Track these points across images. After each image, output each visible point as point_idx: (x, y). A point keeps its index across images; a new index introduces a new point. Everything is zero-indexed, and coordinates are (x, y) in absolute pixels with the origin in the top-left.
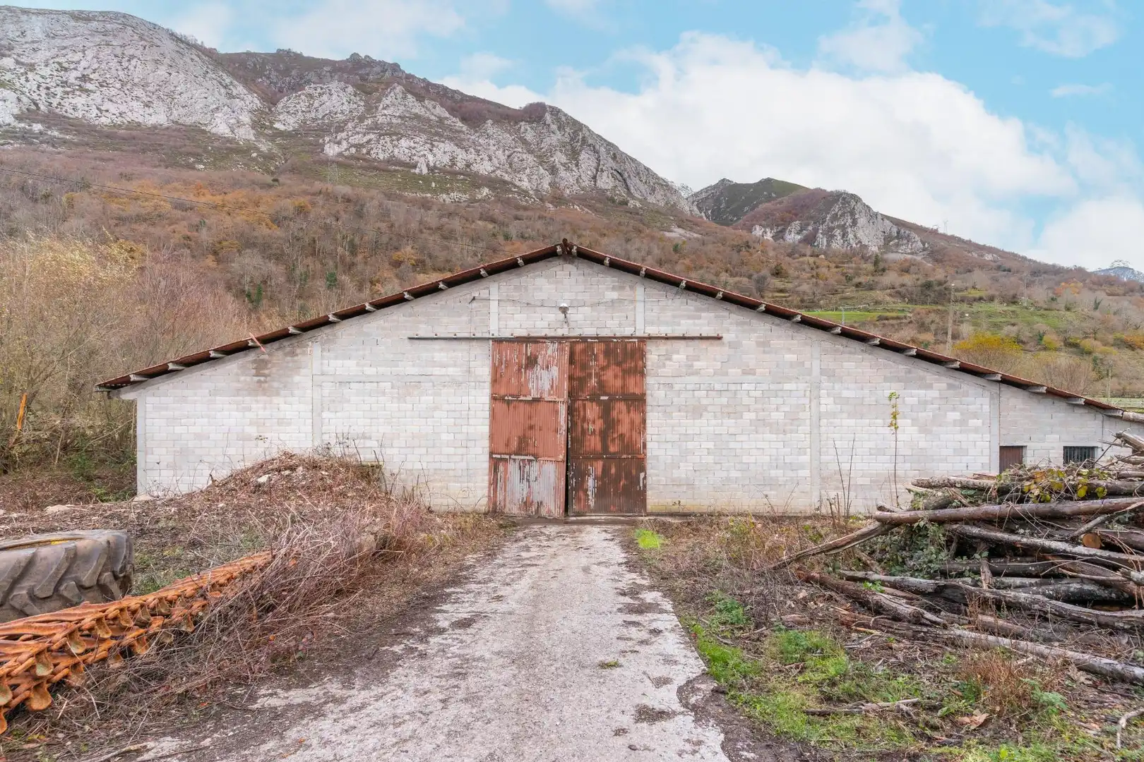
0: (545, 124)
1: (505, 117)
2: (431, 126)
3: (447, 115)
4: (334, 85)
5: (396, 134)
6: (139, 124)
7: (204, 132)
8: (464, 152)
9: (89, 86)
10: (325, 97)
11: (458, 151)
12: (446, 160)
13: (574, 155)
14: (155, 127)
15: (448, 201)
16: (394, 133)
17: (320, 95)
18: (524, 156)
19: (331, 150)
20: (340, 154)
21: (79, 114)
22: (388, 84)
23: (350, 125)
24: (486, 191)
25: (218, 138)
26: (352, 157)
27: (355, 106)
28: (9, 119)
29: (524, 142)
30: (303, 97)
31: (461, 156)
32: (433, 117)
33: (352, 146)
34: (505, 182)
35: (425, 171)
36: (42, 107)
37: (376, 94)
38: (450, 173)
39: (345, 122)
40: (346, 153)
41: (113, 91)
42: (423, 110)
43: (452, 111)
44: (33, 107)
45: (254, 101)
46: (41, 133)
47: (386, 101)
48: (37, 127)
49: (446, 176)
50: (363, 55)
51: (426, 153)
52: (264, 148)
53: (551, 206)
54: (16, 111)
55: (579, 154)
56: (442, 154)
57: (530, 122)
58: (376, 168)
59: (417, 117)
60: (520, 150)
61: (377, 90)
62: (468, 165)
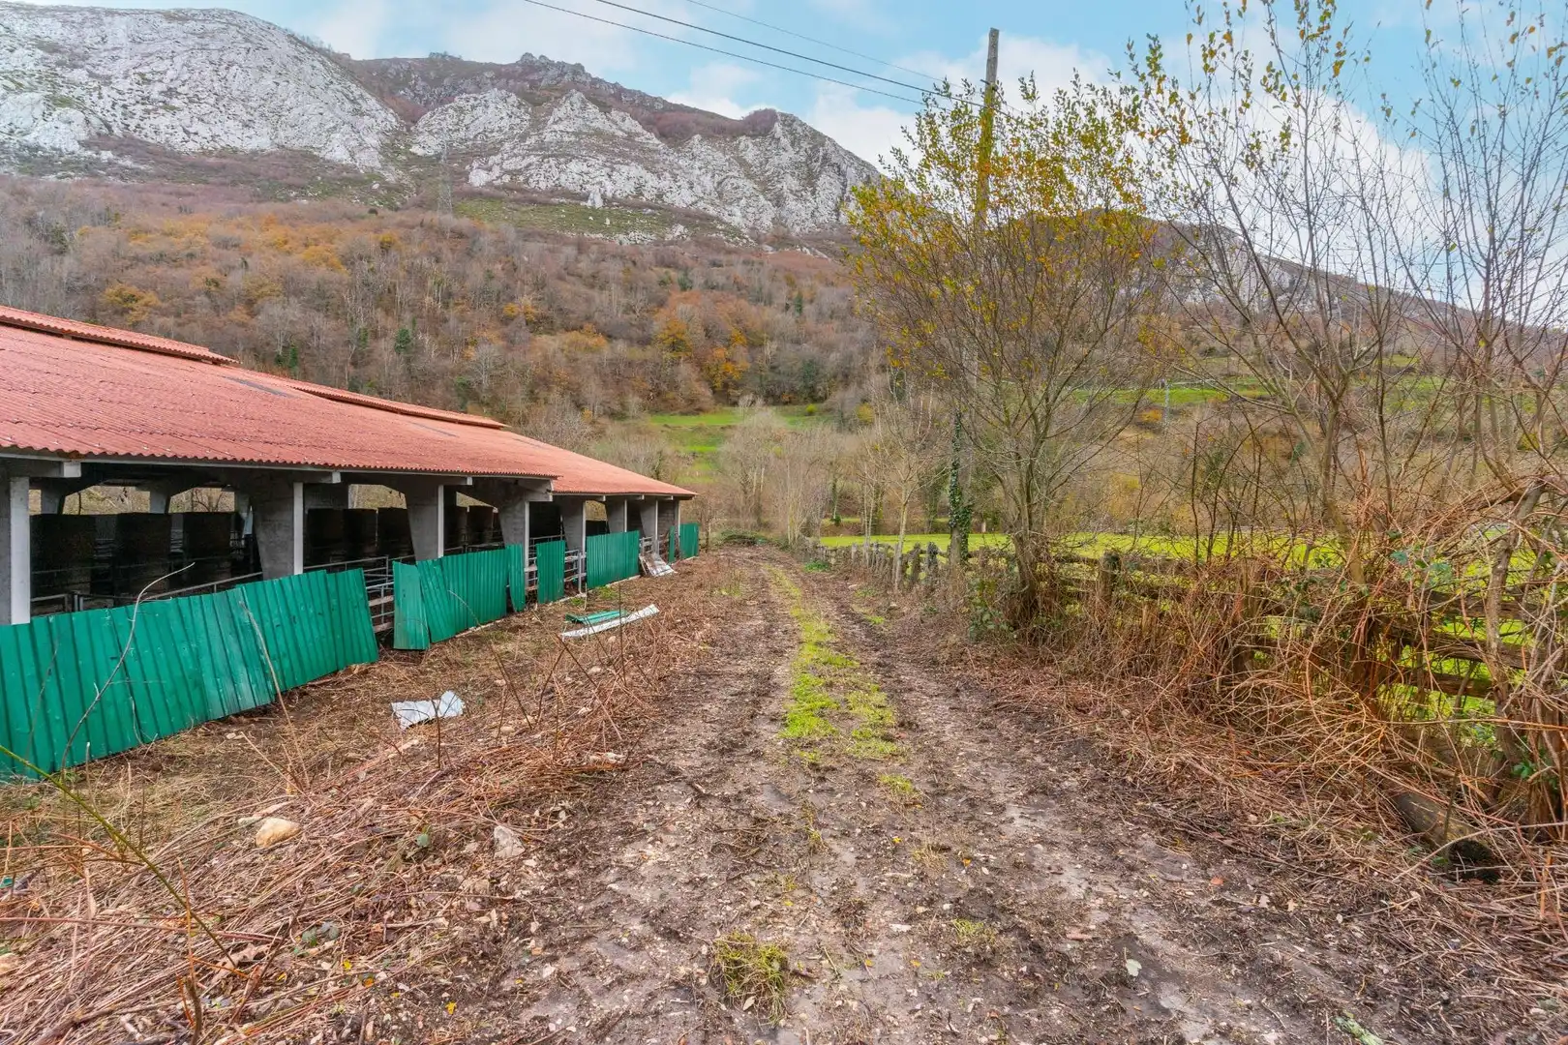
0: (773, 138)
1: (719, 130)
2: (615, 145)
3: (639, 129)
4: (492, 94)
5: (563, 155)
6: (235, 151)
7: (315, 158)
8: (655, 177)
9: (176, 102)
10: (479, 111)
11: (648, 176)
12: (629, 188)
13: (810, 179)
14: (254, 153)
15: (626, 242)
16: (562, 153)
17: (473, 107)
18: (741, 183)
19: (478, 178)
20: (489, 184)
21: (161, 139)
22: (564, 91)
23: (507, 146)
24: (680, 229)
25: (332, 165)
26: (505, 187)
27: (518, 121)
28: (75, 147)
29: (742, 163)
30: (451, 111)
31: (651, 182)
32: (620, 133)
33: (507, 172)
34: (709, 218)
35: (599, 203)
36: (116, 131)
37: (546, 105)
38: (631, 206)
39: (501, 142)
40: (498, 182)
41: (205, 108)
42: (608, 123)
43: (648, 124)
44: (105, 131)
45: (389, 119)
46: (110, 163)
47: (559, 113)
48: (106, 155)
49: (625, 211)
50: (537, 56)
51: (603, 179)
52: (391, 178)
53: (770, 248)
54: (83, 136)
55: (817, 178)
56: (626, 180)
57: (753, 137)
58: (533, 201)
59: (598, 133)
60: (736, 174)
61: (548, 99)
62: (660, 196)
